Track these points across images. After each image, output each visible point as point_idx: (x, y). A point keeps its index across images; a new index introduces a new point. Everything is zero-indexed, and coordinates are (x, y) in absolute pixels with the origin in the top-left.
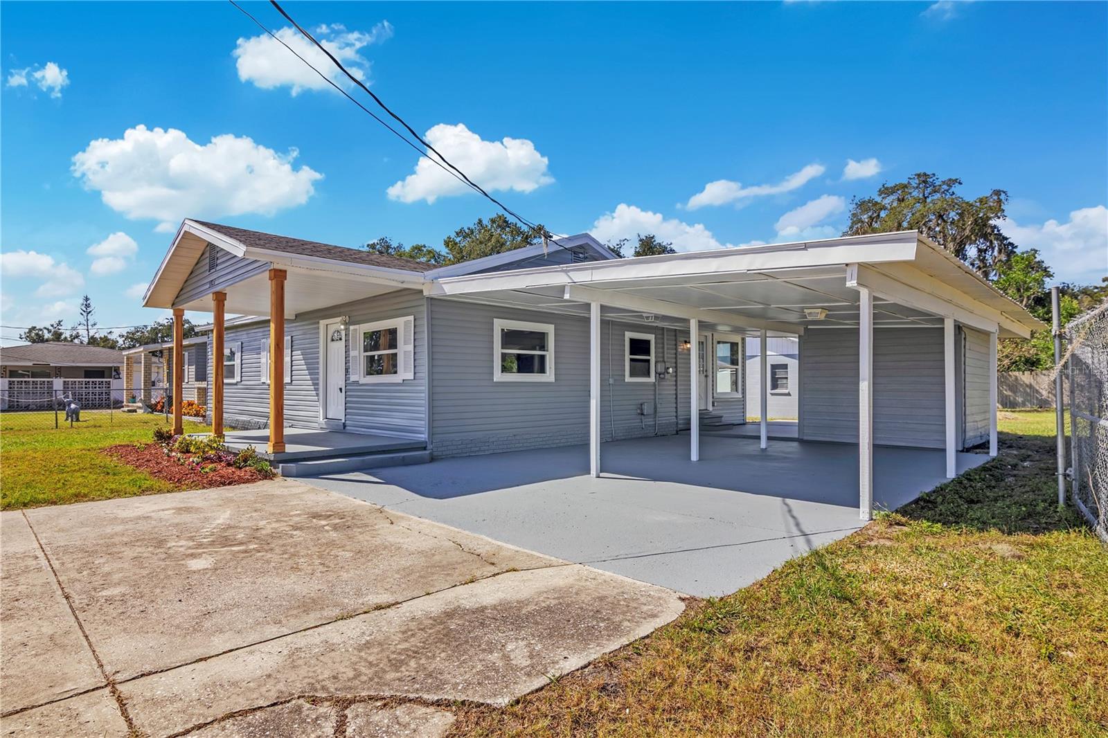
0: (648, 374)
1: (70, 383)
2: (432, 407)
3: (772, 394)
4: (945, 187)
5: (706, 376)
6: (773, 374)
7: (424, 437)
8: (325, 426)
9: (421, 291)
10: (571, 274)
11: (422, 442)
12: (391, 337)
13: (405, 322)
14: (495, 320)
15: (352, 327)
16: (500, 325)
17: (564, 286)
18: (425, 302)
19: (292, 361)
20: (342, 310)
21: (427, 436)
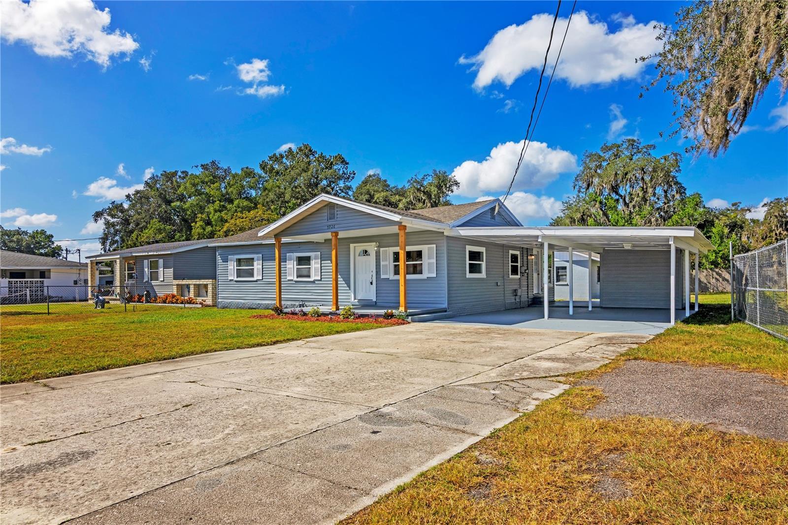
0: (517, 274)
1: (13, 282)
2: (449, 290)
3: (557, 285)
4: (645, 150)
5: (538, 274)
6: (558, 273)
7: (445, 306)
8: (357, 304)
9: (443, 232)
10: (543, 231)
11: (444, 308)
12: (419, 254)
13: (428, 248)
14: (467, 246)
15: (381, 249)
16: (469, 248)
17: (538, 236)
18: (445, 238)
19: (321, 267)
20: (375, 239)
21: (446, 305)
